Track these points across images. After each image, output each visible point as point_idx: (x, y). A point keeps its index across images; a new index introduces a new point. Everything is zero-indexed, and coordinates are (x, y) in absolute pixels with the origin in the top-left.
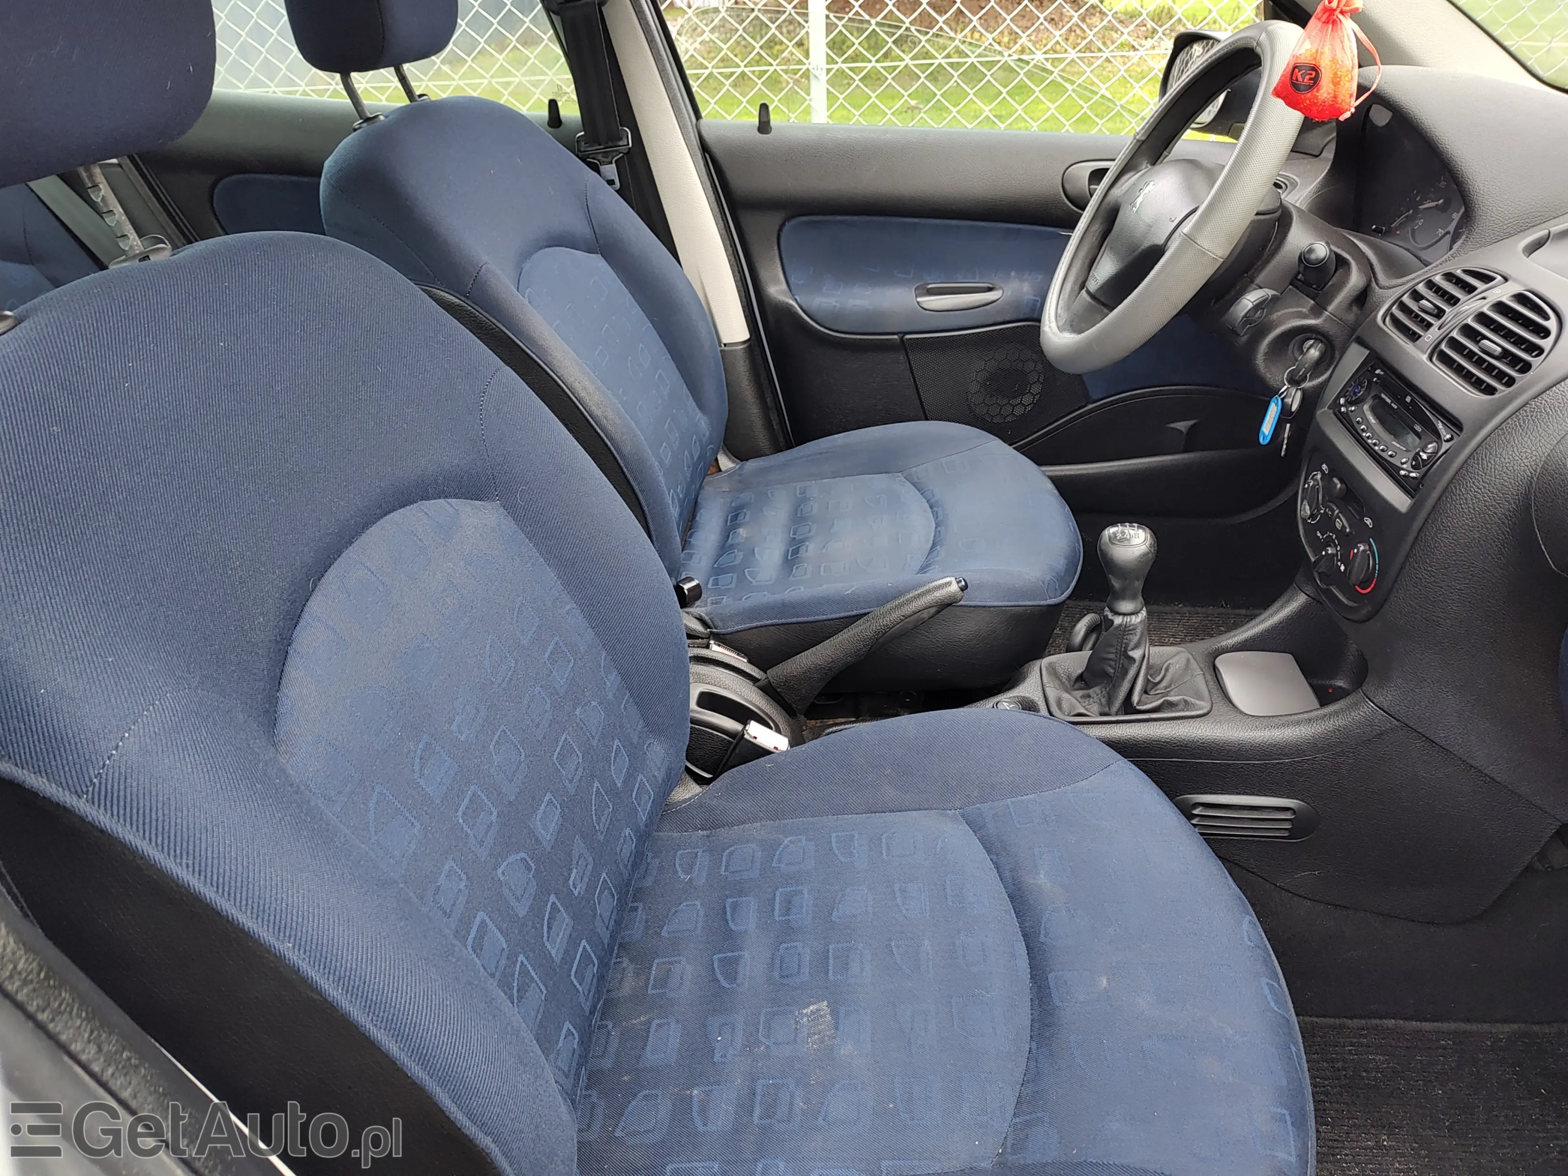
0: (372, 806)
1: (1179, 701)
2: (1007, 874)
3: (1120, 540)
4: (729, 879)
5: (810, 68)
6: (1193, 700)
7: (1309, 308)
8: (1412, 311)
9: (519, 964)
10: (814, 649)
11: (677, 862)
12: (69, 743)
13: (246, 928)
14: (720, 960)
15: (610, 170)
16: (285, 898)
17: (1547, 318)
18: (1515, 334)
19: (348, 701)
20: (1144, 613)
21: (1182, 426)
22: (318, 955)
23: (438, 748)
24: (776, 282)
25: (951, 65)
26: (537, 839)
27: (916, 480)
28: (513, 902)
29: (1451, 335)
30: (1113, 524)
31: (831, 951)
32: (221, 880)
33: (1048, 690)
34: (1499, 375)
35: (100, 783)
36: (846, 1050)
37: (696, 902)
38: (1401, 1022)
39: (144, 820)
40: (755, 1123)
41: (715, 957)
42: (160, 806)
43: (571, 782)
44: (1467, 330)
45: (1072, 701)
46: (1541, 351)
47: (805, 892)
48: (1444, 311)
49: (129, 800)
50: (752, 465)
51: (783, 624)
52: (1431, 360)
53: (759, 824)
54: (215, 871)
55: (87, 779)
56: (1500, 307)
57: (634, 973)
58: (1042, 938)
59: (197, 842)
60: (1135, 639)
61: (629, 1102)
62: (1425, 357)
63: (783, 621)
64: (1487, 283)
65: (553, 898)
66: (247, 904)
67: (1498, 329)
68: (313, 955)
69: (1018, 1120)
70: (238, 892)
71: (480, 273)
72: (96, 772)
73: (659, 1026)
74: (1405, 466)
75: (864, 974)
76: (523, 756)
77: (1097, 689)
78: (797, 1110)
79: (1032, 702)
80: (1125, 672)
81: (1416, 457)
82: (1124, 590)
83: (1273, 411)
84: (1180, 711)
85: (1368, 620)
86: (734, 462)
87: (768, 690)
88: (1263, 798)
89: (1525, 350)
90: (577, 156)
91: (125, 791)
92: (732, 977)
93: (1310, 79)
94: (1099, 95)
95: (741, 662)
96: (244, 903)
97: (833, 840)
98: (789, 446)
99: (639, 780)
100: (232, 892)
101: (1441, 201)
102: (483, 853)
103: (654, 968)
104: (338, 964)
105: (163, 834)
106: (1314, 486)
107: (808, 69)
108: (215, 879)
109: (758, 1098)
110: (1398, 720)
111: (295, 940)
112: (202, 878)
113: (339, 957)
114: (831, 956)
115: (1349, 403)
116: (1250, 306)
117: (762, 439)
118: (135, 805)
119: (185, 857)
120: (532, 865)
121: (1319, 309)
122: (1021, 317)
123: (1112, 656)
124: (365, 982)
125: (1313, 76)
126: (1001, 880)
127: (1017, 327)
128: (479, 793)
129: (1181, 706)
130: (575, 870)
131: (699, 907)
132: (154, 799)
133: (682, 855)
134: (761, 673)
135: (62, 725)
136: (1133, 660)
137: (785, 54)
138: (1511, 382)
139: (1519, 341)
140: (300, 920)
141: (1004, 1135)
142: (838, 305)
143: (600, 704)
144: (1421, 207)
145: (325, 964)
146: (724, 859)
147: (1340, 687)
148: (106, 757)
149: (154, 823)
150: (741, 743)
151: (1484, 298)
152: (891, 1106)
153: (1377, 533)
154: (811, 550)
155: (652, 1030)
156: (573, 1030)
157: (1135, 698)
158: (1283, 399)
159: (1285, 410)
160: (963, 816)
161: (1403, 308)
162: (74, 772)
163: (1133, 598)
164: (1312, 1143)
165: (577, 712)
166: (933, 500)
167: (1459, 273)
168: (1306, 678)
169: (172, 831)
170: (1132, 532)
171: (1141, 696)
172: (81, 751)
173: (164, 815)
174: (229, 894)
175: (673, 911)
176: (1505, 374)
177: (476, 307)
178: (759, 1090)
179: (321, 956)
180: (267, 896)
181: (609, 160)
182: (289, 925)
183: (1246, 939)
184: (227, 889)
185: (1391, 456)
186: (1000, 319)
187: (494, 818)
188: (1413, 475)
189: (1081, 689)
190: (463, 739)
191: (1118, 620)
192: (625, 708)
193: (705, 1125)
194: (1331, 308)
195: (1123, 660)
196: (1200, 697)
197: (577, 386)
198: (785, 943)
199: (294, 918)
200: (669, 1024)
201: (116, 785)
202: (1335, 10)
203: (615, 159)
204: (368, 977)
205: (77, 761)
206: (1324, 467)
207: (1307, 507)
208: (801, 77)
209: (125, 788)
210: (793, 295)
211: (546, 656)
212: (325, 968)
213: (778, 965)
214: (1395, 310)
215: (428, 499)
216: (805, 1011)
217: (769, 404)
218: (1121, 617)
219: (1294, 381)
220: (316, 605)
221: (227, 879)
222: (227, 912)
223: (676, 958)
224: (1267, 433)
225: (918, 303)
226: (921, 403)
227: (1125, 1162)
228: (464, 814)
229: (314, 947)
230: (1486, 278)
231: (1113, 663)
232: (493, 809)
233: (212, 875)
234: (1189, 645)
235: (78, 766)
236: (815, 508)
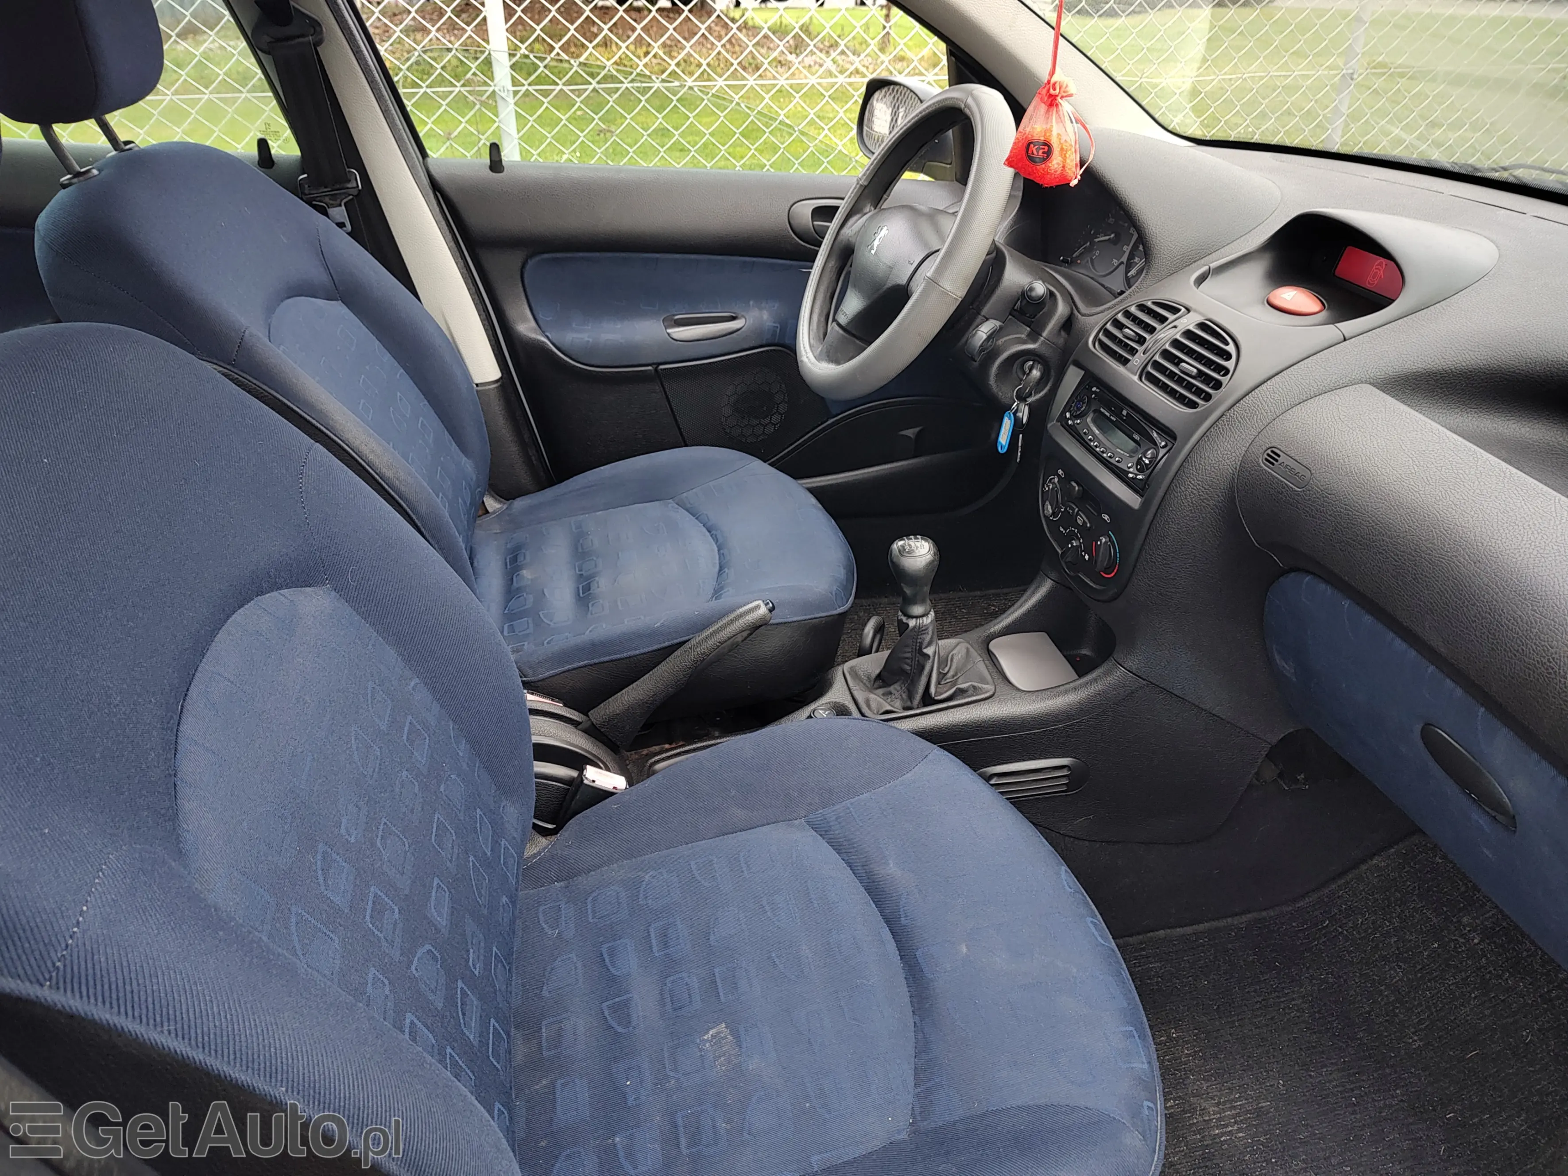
0: (293, 929)
1: (969, 687)
2: (860, 869)
3: (909, 552)
4: (599, 925)
5: (496, 89)
6: (980, 685)
7: (1026, 333)
8: (1116, 337)
9: (448, 1056)
10: (634, 685)
11: (542, 918)
12: (24, 931)
13: (239, 1082)
14: (609, 1007)
15: (340, 213)
16: (272, 1041)
17: (1227, 344)
18: (1204, 357)
19: (245, 824)
20: (932, 613)
21: (911, 433)
22: (312, 1092)
23: (334, 856)
24: (525, 320)
25: (638, 89)
26: (435, 926)
27: (689, 506)
28: (431, 997)
29: (1154, 359)
30: (900, 538)
31: (717, 974)
32: (206, 1038)
33: (856, 693)
34: (1199, 392)
35: (65, 966)
36: (753, 1065)
37: (570, 956)
38: (1169, 931)
39: (118, 996)
40: (684, 1153)
41: (604, 1005)
42: (133, 976)
43: (451, 861)
44: (1166, 354)
45: (877, 700)
46: (1227, 371)
47: (678, 922)
48: (1145, 339)
49: (99, 976)
50: (520, 504)
51: (595, 664)
52: (1141, 380)
53: (615, 865)
54: (199, 1031)
55: (49, 964)
56: (1188, 334)
57: (524, 1040)
58: (903, 921)
59: (178, 1006)
60: (928, 638)
61: (553, 1166)
62: (1136, 378)
63: (596, 661)
64: (1175, 314)
65: (460, 984)
66: (235, 1058)
67: (1190, 352)
68: (306, 1093)
69: (919, 1090)
70: (225, 1047)
71: (244, 339)
72: (59, 955)
73: (564, 1085)
74: (1131, 470)
75: (753, 989)
76: (407, 845)
77: (896, 686)
78: (722, 1132)
79: (843, 706)
80: (922, 668)
81: (1139, 461)
82: (915, 595)
83: (1007, 425)
84: (969, 696)
85: (1115, 599)
86: (500, 502)
87: (592, 732)
88: (1043, 761)
89: (1214, 370)
90: (302, 199)
91: (94, 969)
92: (626, 1020)
93: (1044, 153)
94: (778, 121)
95: (557, 707)
96: (232, 1057)
97: (694, 867)
98: (551, 484)
99: (503, 846)
100: (219, 1049)
101: (1113, 236)
102: (396, 954)
103: (544, 1030)
104: (332, 1097)
105: (140, 1005)
106: (1053, 489)
107: (494, 91)
108: (200, 1039)
109: (681, 1129)
110: (1144, 680)
111: (288, 1082)
112: (186, 1041)
113: (332, 1090)
114: (718, 980)
115: (1074, 417)
116: (985, 337)
117: (523, 475)
118: (106, 980)
119: (166, 1024)
120: (437, 954)
121: (1034, 335)
122: (764, 342)
123: (908, 655)
124: (359, 1109)
125: (1046, 150)
126: (855, 876)
127: (762, 352)
128: (379, 893)
129: (970, 692)
130: (471, 951)
131: (575, 960)
132: (126, 971)
133: (544, 910)
134: (581, 715)
135: (12, 912)
136: (927, 656)
137: (469, 75)
138: (1208, 397)
139: (1209, 363)
140: (290, 1061)
141: (911, 1106)
142: (591, 340)
143: (458, 775)
144: (1097, 240)
145: (319, 1101)
146: (589, 906)
147: (1085, 655)
148: (67, 937)
149: (129, 996)
150: (581, 789)
151: (1175, 327)
152: (807, 1105)
153: (1115, 526)
154: (602, 584)
155: (558, 1090)
156: (502, 1109)
157: (933, 690)
158: (1015, 414)
159: (1017, 422)
160: (808, 823)
161: (1108, 334)
162: (32, 961)
163: (923, 602)
164: (1153, 1047)
165: (442, 789)
166: (710, 524)
167: (1149, 304)
168: (1061, 651)
169: (150, 1000)
170: (918, 544)
171: (936, 688)
172: (38, 936)
173: (139, 985)
174: (216, 1051)
175: (549, 969)
176: (1203, 391)
177: (245, 375)
178: (680, 1122)
179: (314, 1092)
180: (255, 1044)
181: (338, 202)
182: (279, 1069)
183: (1067, 887)
184: (213, 1047)
185: (1118, 462)
186: (746, 346)
187: (397, 916)
188: (1140, 477)
189: (880, 687)
190: (353, 840)
191: (912, 623)
192: (479, 776)
193: (635, 1168)
194: (1045, 334)
195: (921, 659)
196: (983, 681)
197: (365, 450)
198: (670, 976)
199: (284, 1060)
200: (573, 1081)
201: (83, 963)
202: (1057, 96)
203: (344, 201)
204: (362, 1103)
205: (34, 947)
206: (1060, 472)
207: (1049, 507)
208: (488, 98)
209: (94, 965)
210: (543, 332)
211: (405, 737)
212: (319, 1104)
213: (668, 1000)
214: (1101, 335)
215: (262, 593)
216: (705, 1037)
217: (527, 440)
218: (914, 620)
219: (1022, 398)
220: (190, 727)
221: (212, 1036)
222: (218, 1070)
223: (564, 1015)
224: (1004, 443)
225: (669, 334)
226: (680, 429)
227: (1020, 1103)
228: (371, 917)
229: (307, 1086)
230: (1174, 310)
231: (909, 661)
232: (393, 906)
233: (196, 1037)
234: (964, 635)
235: (37, 953)
236: (595, 541)
